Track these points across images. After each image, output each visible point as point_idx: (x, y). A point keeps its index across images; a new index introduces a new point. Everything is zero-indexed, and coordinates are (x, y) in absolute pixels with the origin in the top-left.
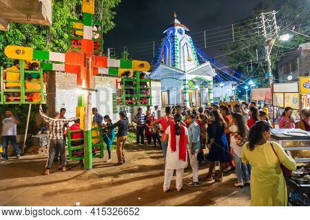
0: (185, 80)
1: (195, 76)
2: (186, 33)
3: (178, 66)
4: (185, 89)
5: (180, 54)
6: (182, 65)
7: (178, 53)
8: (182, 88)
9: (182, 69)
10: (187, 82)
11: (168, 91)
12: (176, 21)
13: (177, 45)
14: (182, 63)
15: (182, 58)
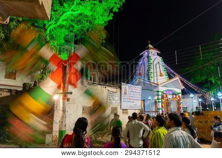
0: (158, 92)
1: (166, 89)
2: (158, 54)
3: (152, 80)
4: (158, 99)
5: (154, 71)
6: (155, 79)
7: (152, 70)
8: (156, 98)
9: (156, 82)
10: (160, 93)
11: (144, 100)
12: (150, 46)
13: (151, 64)
14: (155, 78)
15: (155, 74)
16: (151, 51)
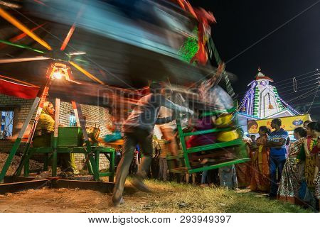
5: (261, 104)
12: (260, 74)
13: (258, 96)
14: (262, 111)
15: (262, 106)
16: (259, 81)
